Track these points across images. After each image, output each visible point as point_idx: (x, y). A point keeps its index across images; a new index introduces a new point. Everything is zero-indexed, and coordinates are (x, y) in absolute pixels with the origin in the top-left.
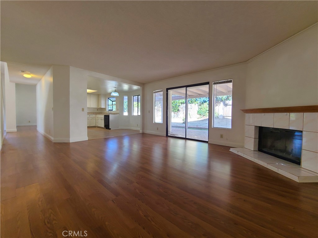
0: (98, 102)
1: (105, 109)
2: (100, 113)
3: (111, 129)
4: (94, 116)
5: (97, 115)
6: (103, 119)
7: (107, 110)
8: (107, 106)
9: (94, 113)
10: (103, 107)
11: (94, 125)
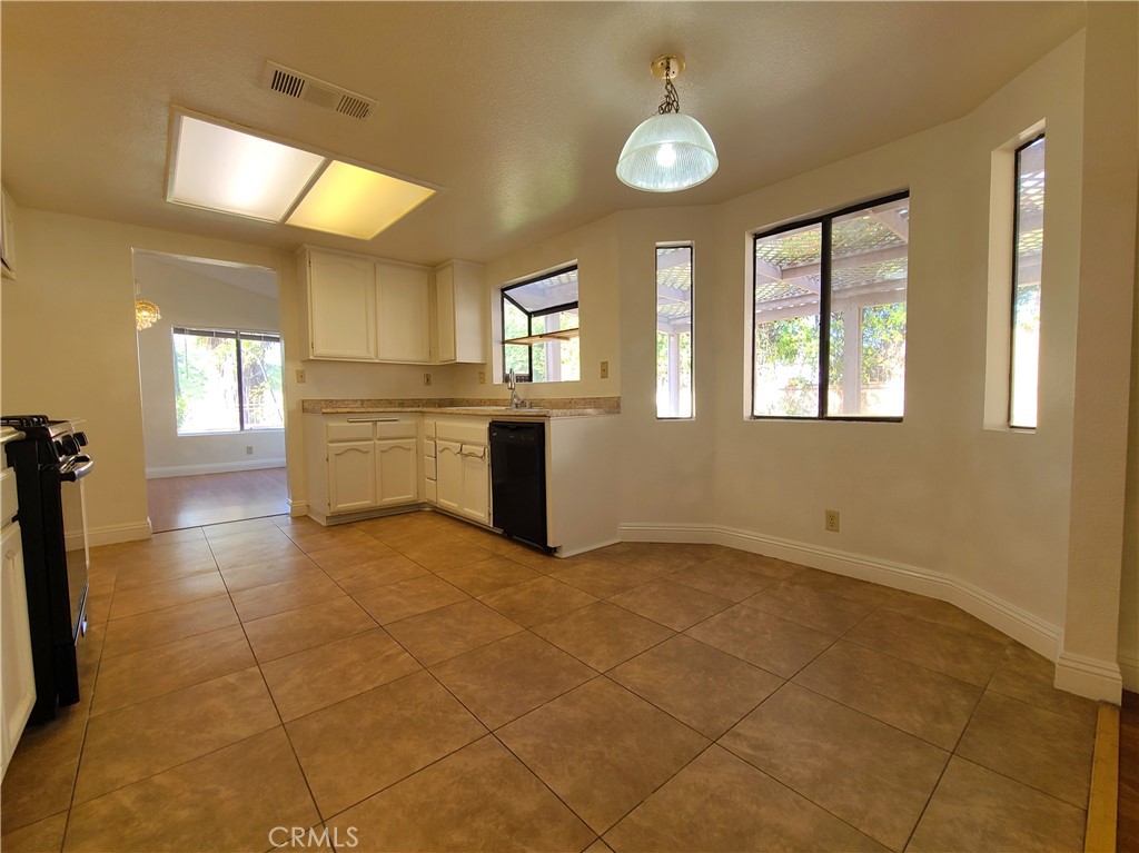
0: (434, 319)
1: (479, 371)
2: (441, 403)
3: (564, 554)
4: (405, 423)
5: (429, 422)
6: (479, 450)
7: (498, 378)
8: (497, 349)
9: (402, 403)
10: (467, 353)
11: (407, 496)
